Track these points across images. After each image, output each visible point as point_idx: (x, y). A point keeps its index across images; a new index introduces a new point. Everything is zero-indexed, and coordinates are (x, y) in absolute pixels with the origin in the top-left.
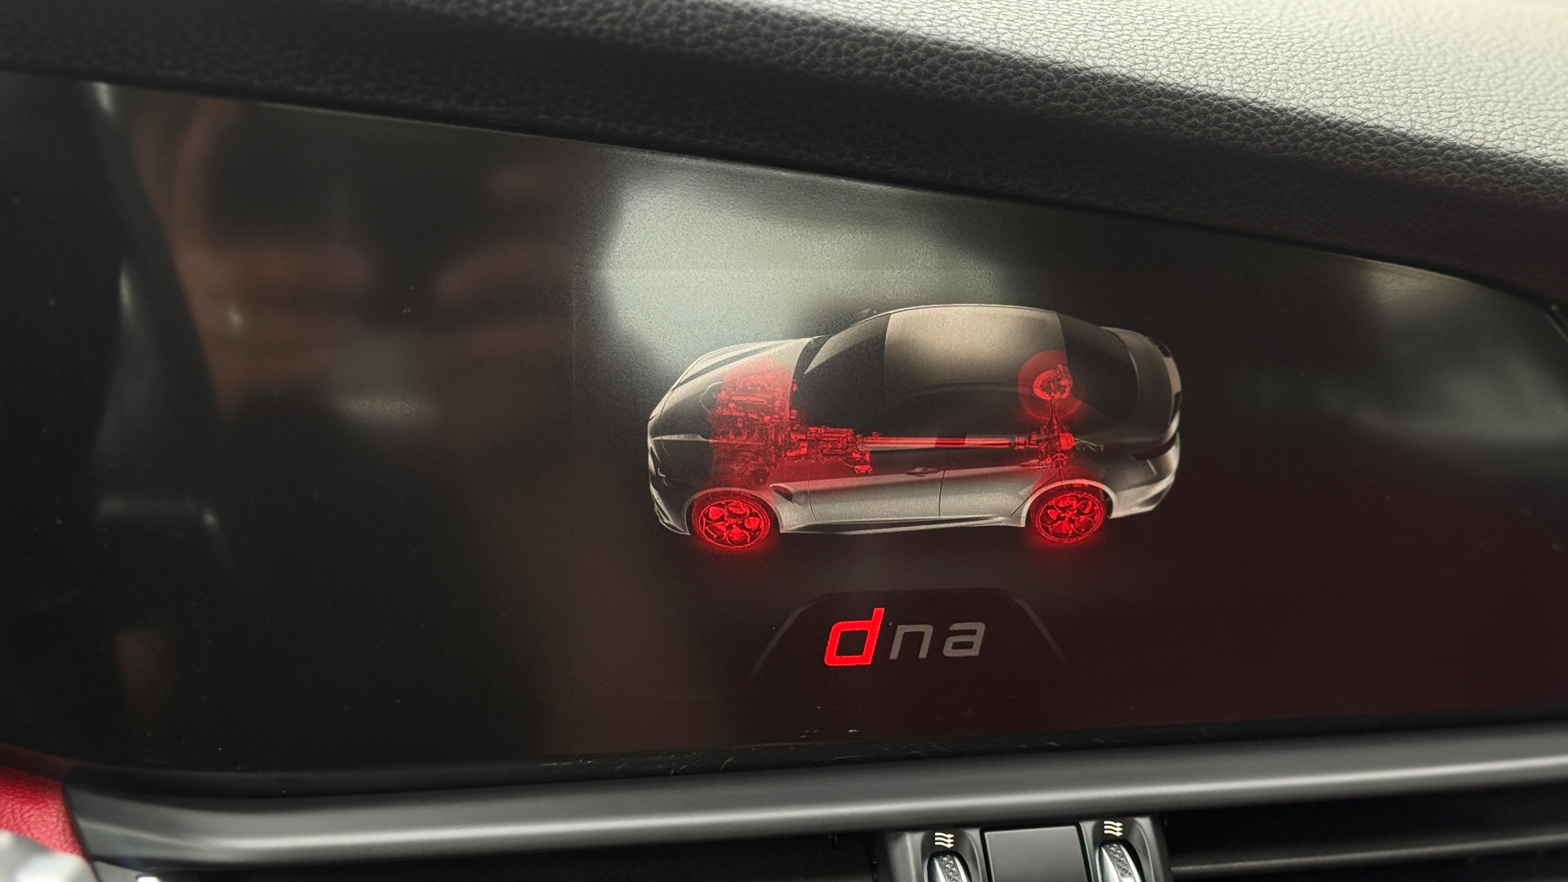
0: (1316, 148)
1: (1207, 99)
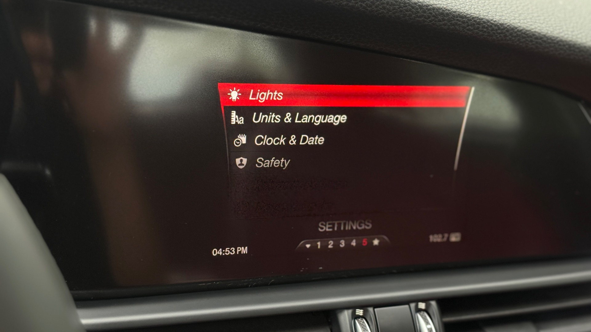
0: (513, 40)
1: (475, 19)
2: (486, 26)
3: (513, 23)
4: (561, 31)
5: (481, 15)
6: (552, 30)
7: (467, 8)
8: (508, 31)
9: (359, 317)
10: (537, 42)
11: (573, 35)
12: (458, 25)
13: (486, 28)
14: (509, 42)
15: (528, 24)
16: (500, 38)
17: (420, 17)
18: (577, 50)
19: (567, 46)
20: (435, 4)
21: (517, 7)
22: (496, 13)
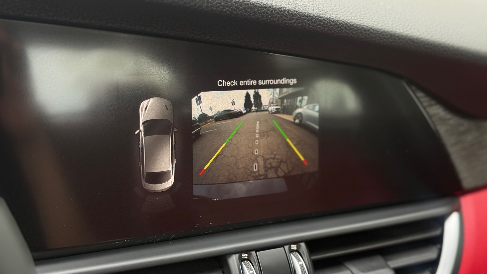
0: (347, 33)
1: (317, 17)
2: (326, 22)
3: (347, 19)
4: (384, 24)
5: (322, 14)
6: (376, 24)
7: (310, 9)
8: (343, 26)
9: (244, 260)
10: (366, 34)
11: (393, 27)
12: (305, 23)
13: (327, 24)
14: (344, 34)
15: (358, 20)
16: (337, 31)
17: (275, 17)
18: (397, 38)
19: (389, 36)
20: (286, 7)
21: (349, 8)
22: (332, 13)
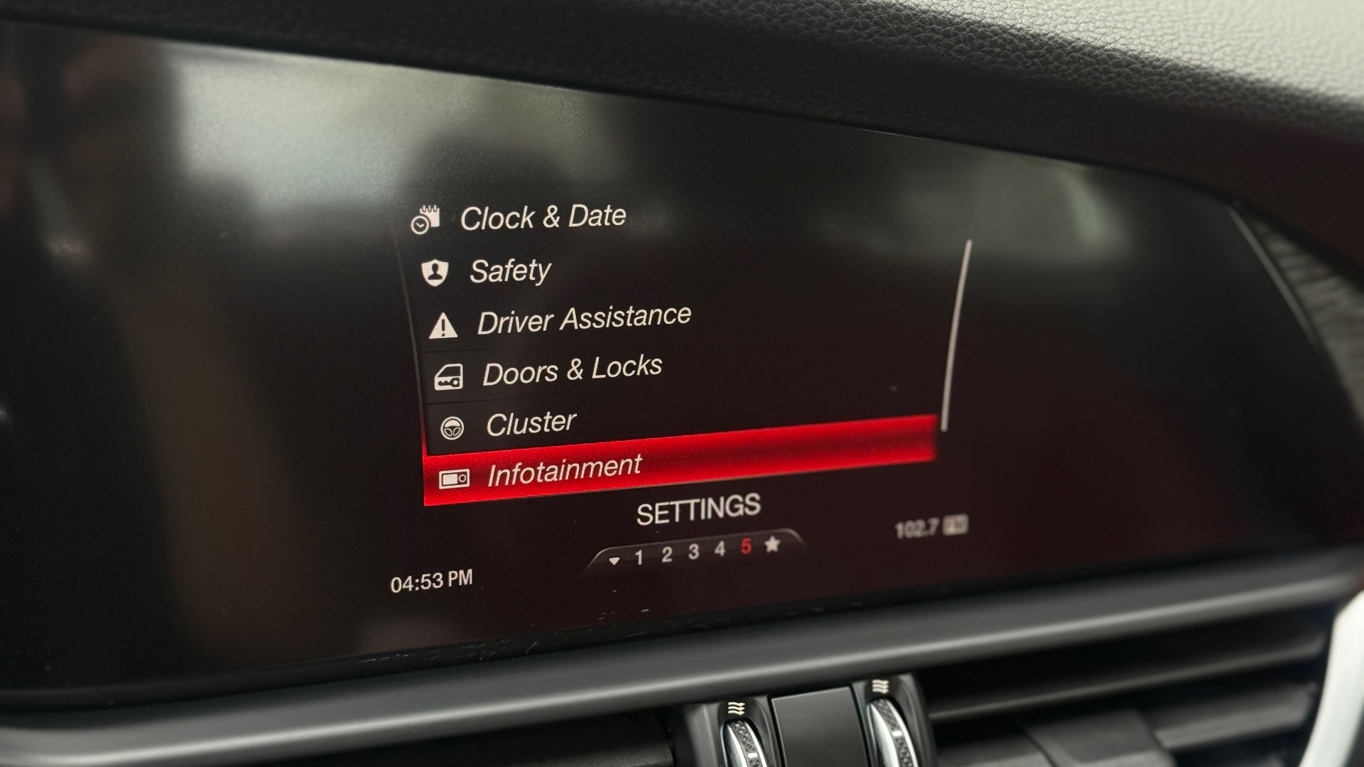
3: (1063, 32)
9: (735, 719)
12: (935, 42)
13: (1001, 46)
14: (1054, 75)
15: (1098, 34)
16: (1033, 68)
17: (846, 26)
18: (1213, 88)
19: (1189, 80)
22: (1021, 11)
